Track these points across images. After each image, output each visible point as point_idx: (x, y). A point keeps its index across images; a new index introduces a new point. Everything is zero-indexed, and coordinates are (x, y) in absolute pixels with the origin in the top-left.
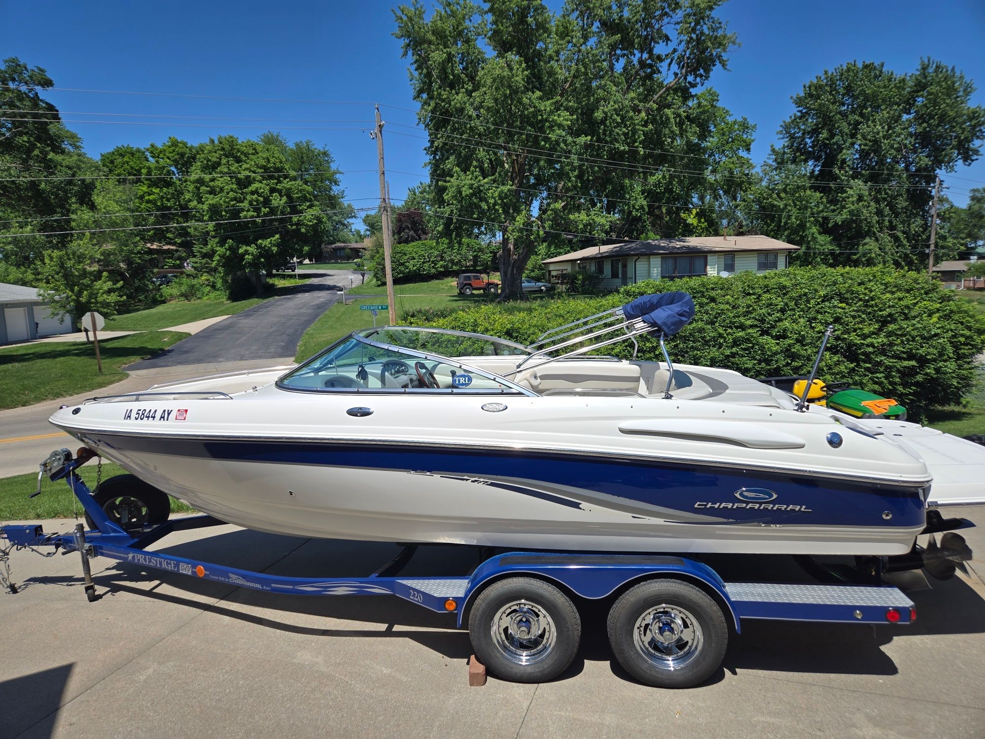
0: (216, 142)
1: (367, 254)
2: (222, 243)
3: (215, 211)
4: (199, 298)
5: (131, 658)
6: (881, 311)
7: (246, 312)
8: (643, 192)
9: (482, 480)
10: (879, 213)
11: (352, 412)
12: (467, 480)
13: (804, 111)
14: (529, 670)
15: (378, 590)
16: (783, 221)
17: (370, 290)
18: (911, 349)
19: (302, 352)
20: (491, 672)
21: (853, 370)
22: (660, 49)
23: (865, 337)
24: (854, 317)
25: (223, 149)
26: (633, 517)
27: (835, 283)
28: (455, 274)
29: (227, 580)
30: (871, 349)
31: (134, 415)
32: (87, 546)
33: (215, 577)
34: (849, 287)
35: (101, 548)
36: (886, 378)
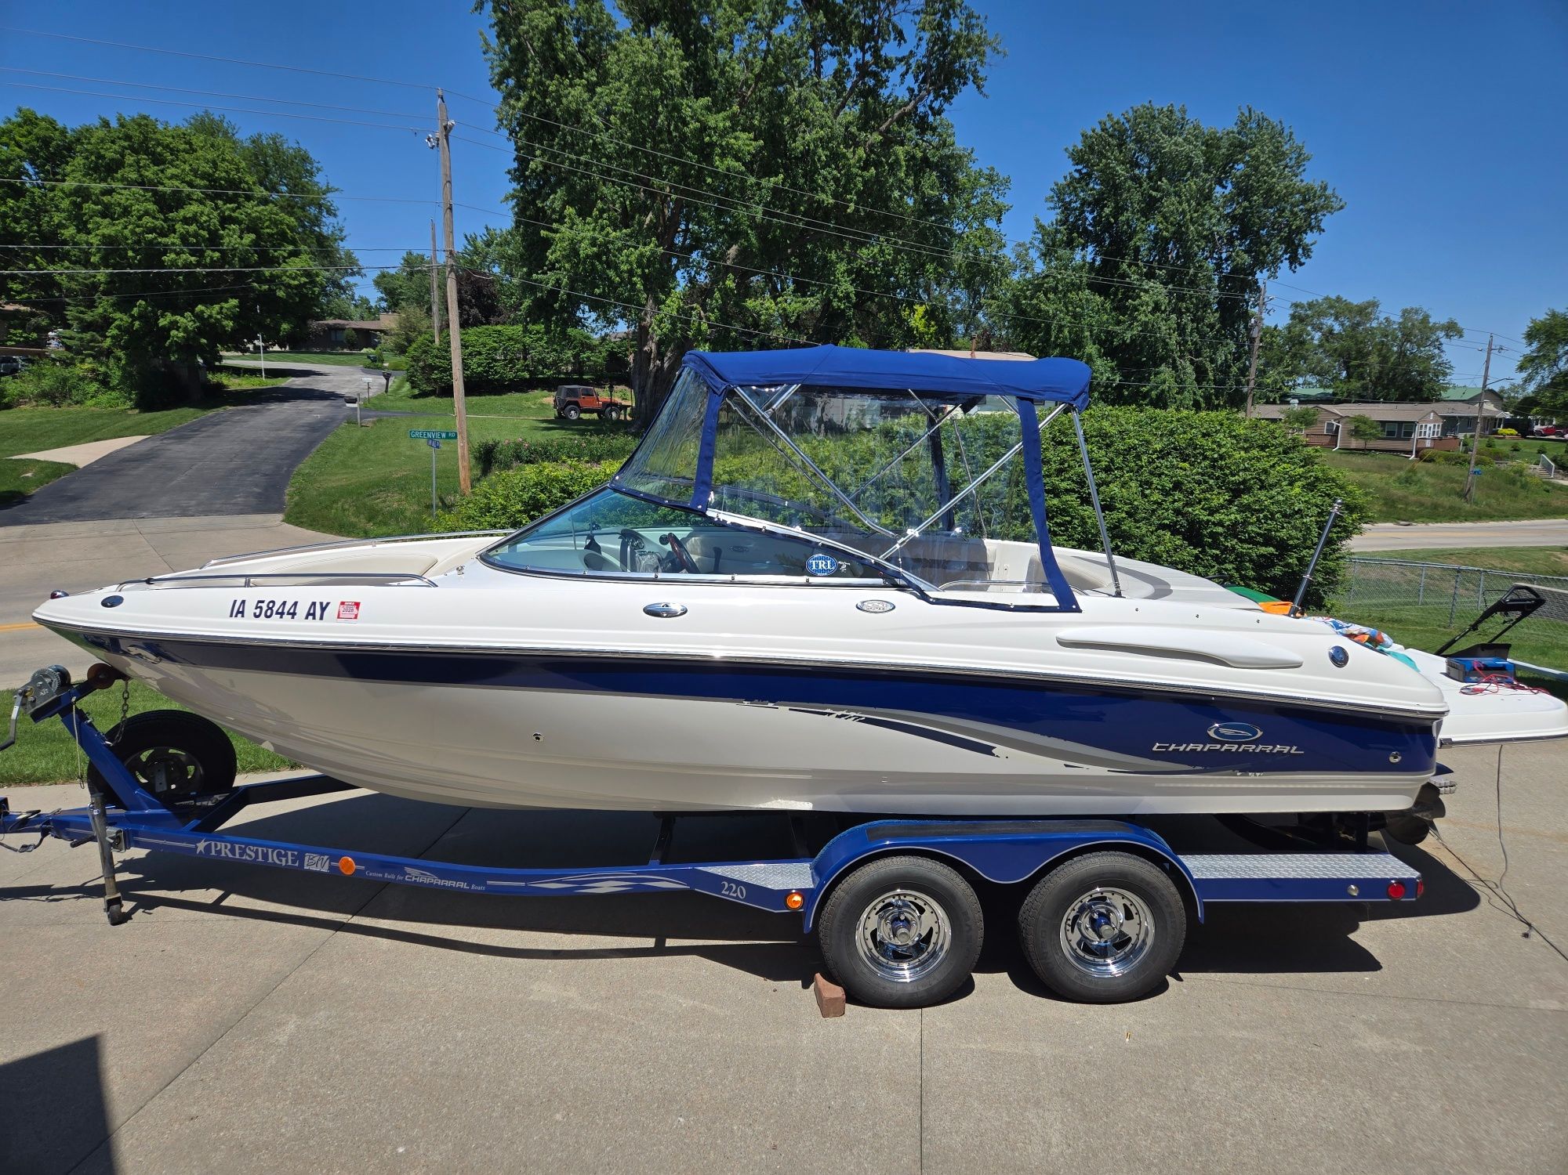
0: (114, 124)
1: (388, 342)
2: (124, 305)
3: (113, 250)
4: (77, 402)
5: (243, 1011)
6: (1233, 475)
7: (177, 431)
8: (849, 272)
9: (852, 714)
10: (1181, 329)
11: (651, 612)
12: (830, 714)
13: (1084, 171)
14: (910, 989)
15: (666, 884)
16: (1053, 334)
17: (400, 404)
18: (1270, 530)
19: (296, 504)
20: (855, 996)
21: (1197, 557)
22: (890, 50)
23: (1212, 512)
24: (1199, 483)
25: (128, 138)
26: (1067, 766)
27: (1172, 433)
28: (549, 385)
29: (400, 878)
30: (1220, 530)
31: (250, 609)
32: (112, 831)
33: (375, 874)
34: (1191, 439)
35: (136, 833)
36: (1237, 570)
